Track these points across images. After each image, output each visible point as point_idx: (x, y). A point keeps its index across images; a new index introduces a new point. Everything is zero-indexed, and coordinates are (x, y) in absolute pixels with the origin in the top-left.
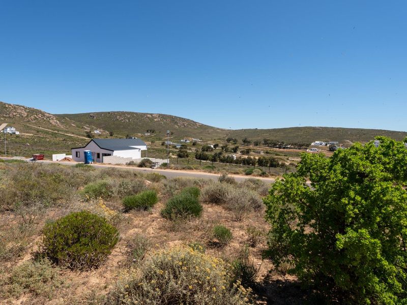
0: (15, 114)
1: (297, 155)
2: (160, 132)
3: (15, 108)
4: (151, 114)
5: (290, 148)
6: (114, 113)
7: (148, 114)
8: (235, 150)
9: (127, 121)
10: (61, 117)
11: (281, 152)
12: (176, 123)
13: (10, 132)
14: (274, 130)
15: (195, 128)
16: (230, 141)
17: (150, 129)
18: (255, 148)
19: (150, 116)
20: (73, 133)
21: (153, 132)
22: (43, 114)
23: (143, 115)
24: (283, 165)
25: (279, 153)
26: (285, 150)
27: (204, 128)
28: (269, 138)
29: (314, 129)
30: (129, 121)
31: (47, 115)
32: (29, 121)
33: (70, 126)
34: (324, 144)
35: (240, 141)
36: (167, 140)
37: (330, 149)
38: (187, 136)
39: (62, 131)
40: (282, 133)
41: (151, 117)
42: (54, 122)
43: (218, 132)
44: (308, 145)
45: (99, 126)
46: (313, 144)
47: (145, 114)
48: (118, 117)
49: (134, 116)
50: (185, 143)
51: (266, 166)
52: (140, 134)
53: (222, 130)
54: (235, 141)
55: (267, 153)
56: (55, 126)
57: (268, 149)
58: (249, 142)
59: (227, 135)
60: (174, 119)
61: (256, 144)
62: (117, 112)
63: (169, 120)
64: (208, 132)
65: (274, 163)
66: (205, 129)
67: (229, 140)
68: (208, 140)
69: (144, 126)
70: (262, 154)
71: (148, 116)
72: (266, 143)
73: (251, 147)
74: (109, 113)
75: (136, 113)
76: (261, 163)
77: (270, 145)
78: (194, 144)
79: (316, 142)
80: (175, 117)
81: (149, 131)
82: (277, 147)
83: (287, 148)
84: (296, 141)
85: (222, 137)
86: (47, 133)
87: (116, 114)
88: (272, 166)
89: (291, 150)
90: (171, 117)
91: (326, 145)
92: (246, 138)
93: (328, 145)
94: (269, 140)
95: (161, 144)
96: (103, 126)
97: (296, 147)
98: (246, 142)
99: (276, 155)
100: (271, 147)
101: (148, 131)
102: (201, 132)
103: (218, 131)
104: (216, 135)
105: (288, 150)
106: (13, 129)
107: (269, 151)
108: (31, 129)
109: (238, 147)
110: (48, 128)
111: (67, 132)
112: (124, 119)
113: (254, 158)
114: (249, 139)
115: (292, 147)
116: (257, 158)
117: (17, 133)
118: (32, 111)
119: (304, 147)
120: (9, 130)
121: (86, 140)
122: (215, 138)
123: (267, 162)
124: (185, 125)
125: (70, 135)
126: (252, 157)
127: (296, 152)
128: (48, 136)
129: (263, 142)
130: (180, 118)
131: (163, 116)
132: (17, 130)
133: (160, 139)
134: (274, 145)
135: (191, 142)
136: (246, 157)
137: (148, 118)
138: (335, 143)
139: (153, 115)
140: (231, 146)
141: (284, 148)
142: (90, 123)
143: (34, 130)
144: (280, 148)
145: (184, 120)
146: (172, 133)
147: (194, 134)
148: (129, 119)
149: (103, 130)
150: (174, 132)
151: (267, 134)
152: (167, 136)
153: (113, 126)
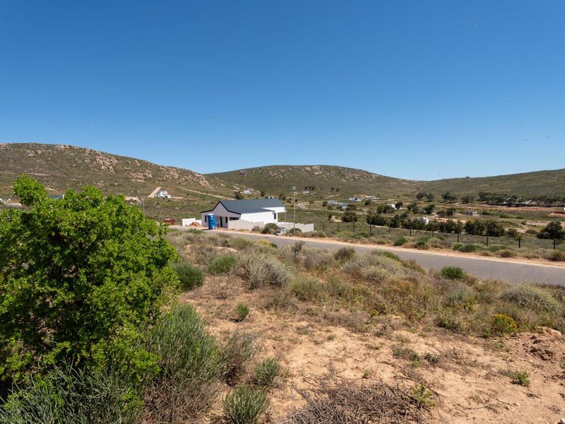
0: (167, 176)
2: (322, 189)
3: (168, 170)
4: (311, 167)
5: (528, 206)
6: (266, 168)
7: (307, 166)
8: (429, 211)
10: (210, 177)
12: (343, 176)
13: (163, 196)
15: (370, 182)
16: (421, 197)
17: (309, 186)
18: (463, 206)
19: (309, 169)
20: (222, 195)
21: (313, 189)
22: (193, 174)
23: (300, 168)
25: (505, 214)
27: (383, 180)
28: (488, 191)
31: (197, 175)
32: (180, 183)
35: (439, 197)
36: (331, 199)
38: (358, 193)
39: (210, 192)
41: (310, 171)
42: (204, 182)
43: (403, 186)
45: (249, 185)
47: (302, 167)
48: (271, 172)
49: (289, 171)
50: (354, 202)
51: (481, 235)
52: (296, 193)
53: (410, 182)
54: (430, 198)
56: (204, 187)
58: (454, 198)
59: (418, 188)
60: (340, 171)
61: (466, 201)
62: (269, 167)
63: (333, 172)
64: (389, 185)
66: (385, 182)
68: (389, 198)
69: (302, 182)
71: (307, 168)
72: (483, 198)
73: (457, 205)
74: (261, 168)
75: (292, 167)
77: (490, 201)
78: (367, 204)
80: (342, 167)
81: (308, 188)
82: (504, 205)
85: (409, 192)
86: (196, 195)
88: (492, 234)
89: (530, 209)
90: (336, 168)
94: (487, 194)
95: (322, 204)
96: (254, 184)
98: (447, 197)
100: (492, 204)
101: (306, 188)
102: (379, 187)
103: (404, 183)
104: (401, 189)
106: (166, 193)
108: (181, 191)
109: (433, 206)
110: (198, 191)
111: (215, 193)
112: (278, 175)
113: (459, 222)
114: (452, 194)
115: (533, 203)
116: (463, 222)
117: (169, 197)
118: (184, 173)
120: (162, 194)
122: (399, 194)
124: (355, 178)
125: (218, 197)
127: (541, 212)
128: (197, 199)
129: (479, 198)
130: (348, 169)
131: (326, 169)
132: (168, 194)
134: (499, 201)
135: (364, 200)
137: (307, 171)
140: (423, 204)
141: (517, 206)
142: (240, 182)
143: (184, 192)
144: (509, 205)
145: (353, 171)
146: (338, 190)
147: (368, 189)
148: (283, 174)
149: (255, 189)
150: (339, 187)
151: (486, 185)
152: (330, 194)
153: (265, 184)
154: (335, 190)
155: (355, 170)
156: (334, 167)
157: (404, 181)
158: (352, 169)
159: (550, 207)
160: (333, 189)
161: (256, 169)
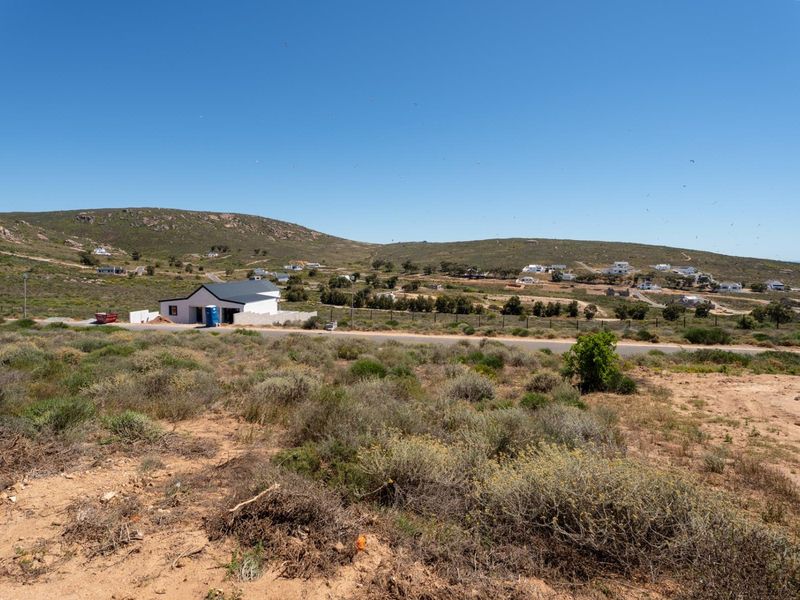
1: (501, 290)
2: (238, 250)
4: (218, 214)
5: (488, 278)
7: (210, 213)
8: (391, 284)
9: (167, 228)
11: (473, 285)
12: (270, 232)
14: (458, 245)
15: (309, 243)
16: (379, 266)
17: (218, 244)
18: (426, 278)
19: (216, 218)
20: (48, 256)
21: (224, 251)
23: (200, 216)
24: (480, 310)
25: (468, 288)
26: (480, 281)
27: (327, 241)
28: (448, 261)
29: (526, 242)
30: (171, 227)
33: (36, 239)
34: (543, 269)
35: (398, 266)
36: (256, 266)
37: (553, 278)
38: (295, 258)
39: (20, 250)
40: (472, 251)
41: (219, 221)
43: (353, 250)
44: (517, 272)
45: (103, 240)
46: (525, 269)
47: (205, 214)
48: (146, 219)
49: (181, 218)
50: (292, 271)
51: (452, 313)
52: (196, 255)
53: (362, 245)
54: (389, 267)
55: (448, 287)
56: (1, 240)
57: (450, 280)
58: (415, 268)
59: (372, 254)
60: (265, 225)
61: (428, 271)
62: (143, 209)
63: (255, 227)
64: (335, 248)
65: (465, 306)
66: (329, 243)
67: (377, 265)
68: (338, 266)
69: (205, 237)
70: (440, 289)
71: (212, 217)
72: (445, 268)
73: (419, 276)
74: (124, 211)
75: (186, 213)
76: (442, 306)
77: (453, 273)
78: (312, 274)
79: (531, 266)
80: (268, 219)
81: (217, 249)
82: (465, 277)
83: (483, 277)
84: (496, 265)
85: (362, 259)
87: (140, 212)
88: (461, 311)
89: (489, 281)
90: (260, 219)
91: (547, 271)
92: (408, 260)
93: (550, 271)
94: (450, 263)
95: (245, 274)
96: (111, 238)
97: (498, 275)
98: (408, 267)
99: (465, 291)
100: (454, 276)
101: (213, 249)
102: (323, 250)
103: (354, 246)
104: (351, 254)
105: (484, 281)
107: (452, 285)
109: (396, 278)
111: (32, 253)
112: (160, 224)
113: (430, 299)
114: (414, 262)
115: (491, 275)
116: (434, 298)
119: (511, 275)
121: (80, 269)
122: (349, 260)
123: (452, 305)
124: (290, 235)
125: (41, 259)
126: (426, 297)
127: (499, 285)
129: (440, 268)
130: (278, 222)
131: (244, 219)
133: (241, 265)
134: (460, 273)
135: (305, 269)
136: (414, 296)
137: (213, 221)
138: (561, 267)
139: (222, 217)
140: (383, 277)
141: (478, 278)
142: (81, 233)
144: (470, 277)
145: (285, 225)
146: (265, 253)
147: (308, 253)
148: (170, 224)
149: (113, 246)
150: (267, 249)
151: (446, 253)
152: (254, 259)
153: (135, 238)
154: (260, 253)
155: (287, 224)
156: (256, 217)
157: (354, 242)
158: (283, 223)
159: (504, 279)
160: (257, 251)
161: (115, 212)
